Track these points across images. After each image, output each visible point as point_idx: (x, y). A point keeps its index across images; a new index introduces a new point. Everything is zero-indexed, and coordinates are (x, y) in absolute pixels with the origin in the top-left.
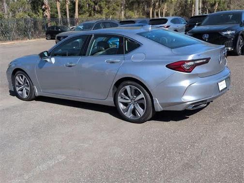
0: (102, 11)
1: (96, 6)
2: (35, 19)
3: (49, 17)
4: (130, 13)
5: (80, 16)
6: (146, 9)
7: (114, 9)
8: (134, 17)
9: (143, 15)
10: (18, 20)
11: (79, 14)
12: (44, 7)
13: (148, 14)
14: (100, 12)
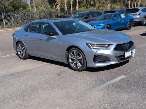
0: (95, 4)
1: (91, 2)
2: (50, 11)
3: (59, 10)
4: (114, 5)
5: (80, 9)
6: (126, 2)
7: (103, 4)
8: (117, 8)
9: (124, 6)
10: (40, 12)
11: (79, 7)
12: (56, 3)
13: (127, 6)
14: (94, 5)
